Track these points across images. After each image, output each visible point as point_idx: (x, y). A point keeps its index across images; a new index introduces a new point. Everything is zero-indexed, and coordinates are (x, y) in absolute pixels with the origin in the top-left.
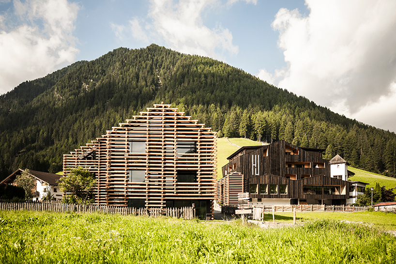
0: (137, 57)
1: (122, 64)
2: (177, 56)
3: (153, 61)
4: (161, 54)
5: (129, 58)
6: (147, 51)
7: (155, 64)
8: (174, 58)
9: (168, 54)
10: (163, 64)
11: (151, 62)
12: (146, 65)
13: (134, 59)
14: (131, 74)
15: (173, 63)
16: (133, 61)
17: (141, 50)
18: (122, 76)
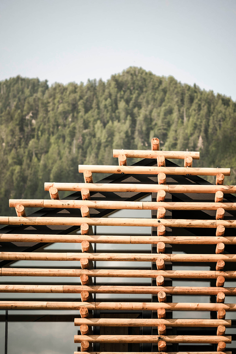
0: (74, 107)
1: (22, 130)
2: (220, 107)
3: (134, 122)
4: (162, 100)
5: (47, 111)
6: (113, 90)
7: (141, 132)
8: (209, 113)
9: (186, 99)
10: (171, 134)
11: (126, 126)
12: (111, 135)
13: (65, 114)
14: (54, 162)
15: (206, 131)
16: (61, 121)
17: (92, 87)
18: (22, 172)
